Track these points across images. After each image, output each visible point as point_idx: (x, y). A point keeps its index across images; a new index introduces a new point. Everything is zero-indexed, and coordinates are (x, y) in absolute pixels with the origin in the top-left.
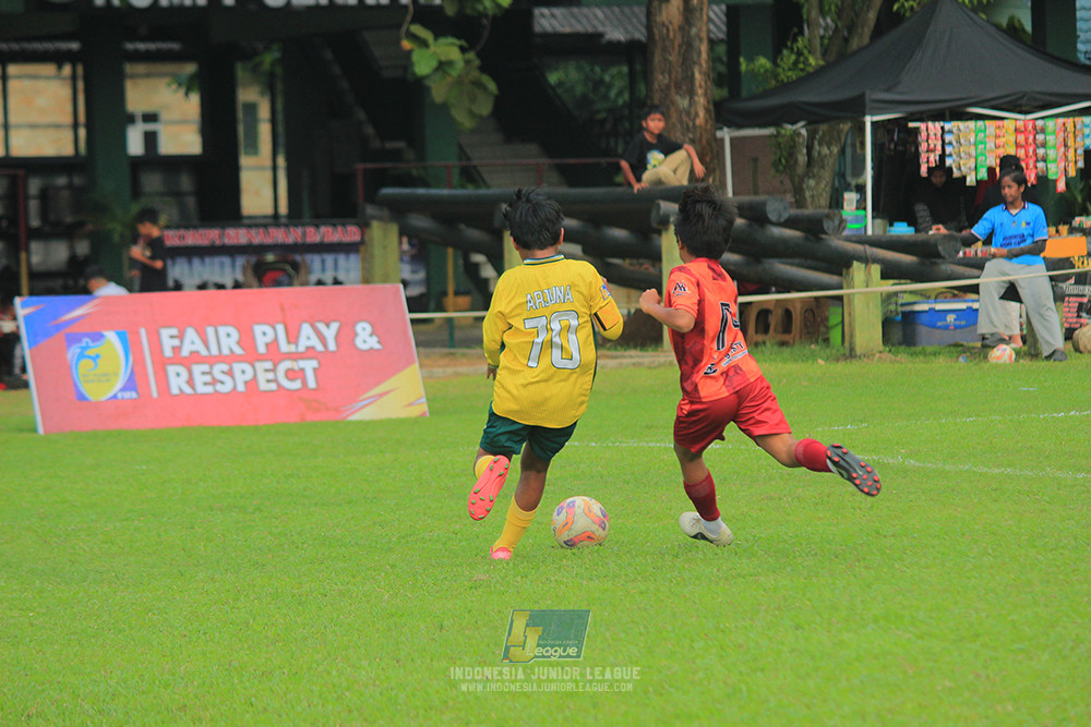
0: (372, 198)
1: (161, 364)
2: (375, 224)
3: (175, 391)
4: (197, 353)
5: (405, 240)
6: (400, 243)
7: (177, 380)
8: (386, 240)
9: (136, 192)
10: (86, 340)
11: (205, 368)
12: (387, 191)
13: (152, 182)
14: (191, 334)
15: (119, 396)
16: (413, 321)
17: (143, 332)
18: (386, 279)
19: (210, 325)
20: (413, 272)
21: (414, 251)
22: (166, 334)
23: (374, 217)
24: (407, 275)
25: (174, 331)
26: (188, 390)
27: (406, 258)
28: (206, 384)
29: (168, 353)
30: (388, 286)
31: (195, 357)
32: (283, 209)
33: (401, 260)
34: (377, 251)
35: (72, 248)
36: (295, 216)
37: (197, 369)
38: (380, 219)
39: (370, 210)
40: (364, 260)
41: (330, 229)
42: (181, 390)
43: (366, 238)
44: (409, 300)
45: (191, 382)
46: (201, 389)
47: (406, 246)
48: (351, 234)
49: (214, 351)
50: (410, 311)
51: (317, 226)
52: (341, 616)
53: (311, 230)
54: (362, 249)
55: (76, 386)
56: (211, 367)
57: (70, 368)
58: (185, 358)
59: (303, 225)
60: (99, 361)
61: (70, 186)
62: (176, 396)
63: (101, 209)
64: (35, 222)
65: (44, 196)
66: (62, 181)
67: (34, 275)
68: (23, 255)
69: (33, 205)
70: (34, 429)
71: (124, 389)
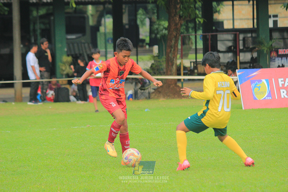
1: (279, 89)
7: (283, 94)
9: (271, 38)
10: (256, 82)
13: (276, 35)
14: (287, 80)
15: (266, 98)
17: (273, 80)
22: (280, 80)
25: (283, 79)
26: (286, 97)
29: (281, 86)
35: (252, 55)
55: (253, 95)
57: (252, 90)
58: (286, 87)
61: (252, 37)
62: (283, 98)
63: (261, 43)
64: (241, 47)
65: (244, 39)
66: (249, 35)
67: (241, 63)
68: (238, 57)
69: (241, 42)
70: (242, 108)
71: (267, 96)
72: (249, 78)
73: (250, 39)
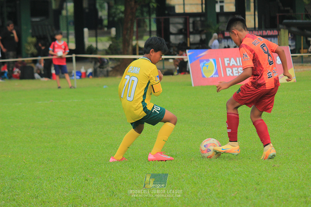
0: (281, 23)
1: (225, 68)
2: (282, 30)
3: (228, 75)
4: (234, 65)
5: (290, 34)
6: (289, 35)
7: (229, 72)
8: (285, 34)
9: (218, 22)
10: (205, 61)
11: (236, 69)
12: (285, 21)
13: (222, 19)
14: (232, 60)
15: (214, 76)
16: (292, 56)
17: (220, 59)
18: (285, 45)
19: (238, 57)
20: (292, 43)
21: (292, 37)
22: (226, 60)
23: (281, 28)
24: (290, 43)
25: (228, 59)
26: (232, 75)
27: (290, 39)
28: (236, 73)
29: (226, 65)
30: (285, 47)
31: (234, 66)
32: (257, 26)
33: (289, 39)
34: (282, 37)
35: (201, 37)
36: (260, 28)
37: (234, 69)
38: (283, 28)
39: (280, 26)
40: (279, 40)
41: (269, 31)
42: (230, 75)
43: (279, 34)
44: (291, 50)
45: (232, 72)
46: (235, 74)
47: (290, 36)
48: (275, 32)
49: (239, 64)
50: (292, 53)
51: (266, 31)
52: (273, 136)
53: (264, 32)
54: (278, 37)
55: (202, 73)
56: (238, 69)
57: (201, 69)
58: (231, 66)
59: (262, 31)
60: (208, 67)
61: (201, 20)
62: (228, 76)
63: (209, 26)
64: (191, 30)
65: (194, 23)
66: (198, 19)
67: (191, 44)
68: (188, 39)
69: (191, 26)
70: (191, 85)
71: (215, 74)
72: (198, 58)
73: (199, 22)
